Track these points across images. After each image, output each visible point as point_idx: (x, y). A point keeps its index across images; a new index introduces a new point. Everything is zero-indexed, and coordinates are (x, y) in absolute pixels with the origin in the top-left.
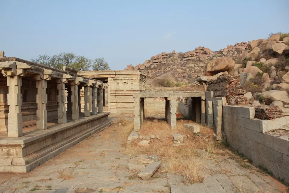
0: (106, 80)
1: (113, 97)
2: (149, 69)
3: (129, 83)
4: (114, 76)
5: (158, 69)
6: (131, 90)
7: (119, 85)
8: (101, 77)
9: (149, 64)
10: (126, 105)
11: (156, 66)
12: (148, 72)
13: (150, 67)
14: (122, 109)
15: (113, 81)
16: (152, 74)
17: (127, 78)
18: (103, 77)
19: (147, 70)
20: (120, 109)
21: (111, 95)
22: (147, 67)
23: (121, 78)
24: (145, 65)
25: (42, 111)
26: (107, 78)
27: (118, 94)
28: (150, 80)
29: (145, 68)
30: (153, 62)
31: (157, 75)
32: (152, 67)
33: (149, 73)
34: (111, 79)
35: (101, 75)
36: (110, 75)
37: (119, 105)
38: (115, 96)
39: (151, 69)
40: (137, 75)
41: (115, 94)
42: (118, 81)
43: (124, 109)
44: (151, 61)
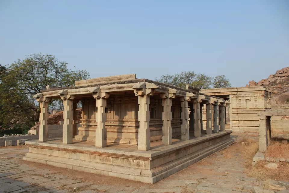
0: (227, 98)
1: (235, 114)
2: (274, 84)
3: (252, 101)
4: (235, 93)
5: (286, 84)
6: (254, 107)
7: (241, 102)
8: (222, 94)
9: (274, 79)
10: (249, 124)
11: (282, 81)
12: (273, 88)
13: (275, 82)
14: (245, 127)
15: (234, 98)
16: (278, 90)
17: (250, 95)
18: (224, 94)
19: (272, 85)
20: (243, 127)
21: (233, 112)
22: (272, 83)
23: (243, 95)
24: (269, 80)
25: (167, 128)
26: (229, 95)
27: (240, 112)
28: (276, 97)
29: (270, 83)
30: (278, 77)
31: (285, 90)
32: (278, 81)
33: (275, 89)
34: (233, 96)
35: (222, 93)
36: (232, 93)
37: (241, 123)
38: (237, 113)
39: (277, 84)
40: (260, 91)
41: (237, 111)
42: (240, 98)
43: (247, 127)
44: (276, 75)
